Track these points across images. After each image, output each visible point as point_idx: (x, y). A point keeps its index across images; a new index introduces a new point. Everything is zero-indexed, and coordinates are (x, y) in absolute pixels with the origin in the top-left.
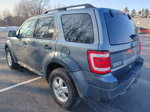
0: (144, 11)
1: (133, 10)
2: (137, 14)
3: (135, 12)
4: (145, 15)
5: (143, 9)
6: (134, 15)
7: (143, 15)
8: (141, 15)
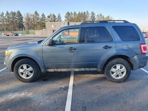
0: (52, 15)
1: (42, 14)
2: (46, 18)
3: (44, 16)
4: (53, 19)
5: (51, 14)
6: (44, 19)
7: (52, 19)
8: (50, 19)
